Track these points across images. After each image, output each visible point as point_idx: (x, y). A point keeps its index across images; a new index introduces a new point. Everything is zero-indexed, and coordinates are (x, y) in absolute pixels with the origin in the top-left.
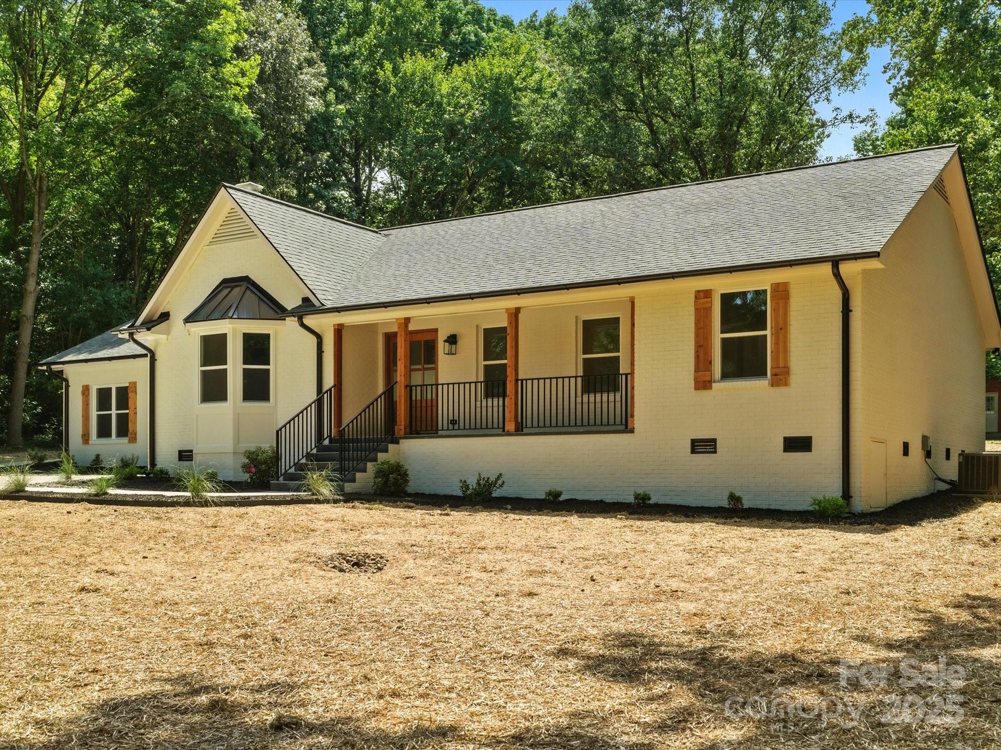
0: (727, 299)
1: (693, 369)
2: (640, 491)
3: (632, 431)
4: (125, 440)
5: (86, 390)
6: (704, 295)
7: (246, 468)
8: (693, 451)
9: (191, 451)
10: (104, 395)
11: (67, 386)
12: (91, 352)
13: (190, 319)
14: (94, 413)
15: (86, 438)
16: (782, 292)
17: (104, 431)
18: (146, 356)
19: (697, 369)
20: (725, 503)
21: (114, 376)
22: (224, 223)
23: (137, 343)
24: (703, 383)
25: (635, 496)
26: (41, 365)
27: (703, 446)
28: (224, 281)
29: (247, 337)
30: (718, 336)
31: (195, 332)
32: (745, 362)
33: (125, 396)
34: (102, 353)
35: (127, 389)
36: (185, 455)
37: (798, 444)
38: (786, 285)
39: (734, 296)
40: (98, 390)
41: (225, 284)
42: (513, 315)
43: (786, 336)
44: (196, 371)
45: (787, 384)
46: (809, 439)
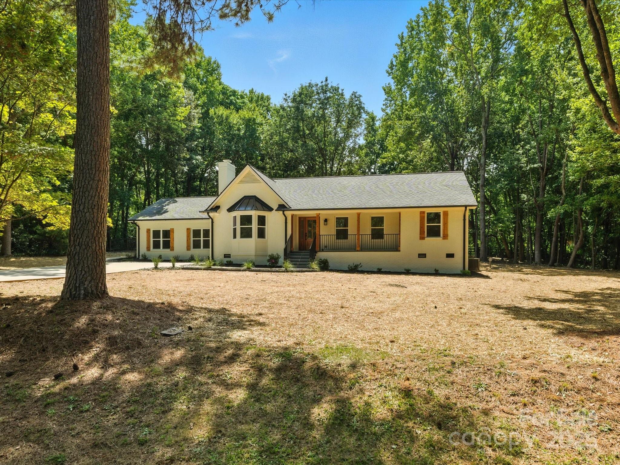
0: (429, 214)
1: (419, 233)
2: (407, 268)
3: (399, 251)
4: (169, 250)
5: (148, 231)
6: (422, 213)
8: (419, 257)
9: (230, 255)
10: (156, 234)
11: (139, 229)
12: (151, 217)
14: (152, 240)
15: (148, 249)
16: (446, 214)
17: (156, 245)
18: (208, 219)
19: (420, 234)
21: (162, 226)
22: (245, 177)
23: (209, 216)
24: (422, 238)
25: (405, 270)
26: (130, 220)
27: (422, 256)
28: (245, 197)
29: (259, 216)
30: (426, 225)
31: (238, 214)
32: (434, 232)
33: (167, 234)
34: (157, 217)
35: (169, 231)
36: (227, 256)
37: (450, 256)
38: (447, 211)
39: (431, 213)
40: (153, 231)
41: (245, 198)
42: (359, 215)
43: (447, 225)
44: (238, 227)
45: (447, 239)
46: (453, 254)
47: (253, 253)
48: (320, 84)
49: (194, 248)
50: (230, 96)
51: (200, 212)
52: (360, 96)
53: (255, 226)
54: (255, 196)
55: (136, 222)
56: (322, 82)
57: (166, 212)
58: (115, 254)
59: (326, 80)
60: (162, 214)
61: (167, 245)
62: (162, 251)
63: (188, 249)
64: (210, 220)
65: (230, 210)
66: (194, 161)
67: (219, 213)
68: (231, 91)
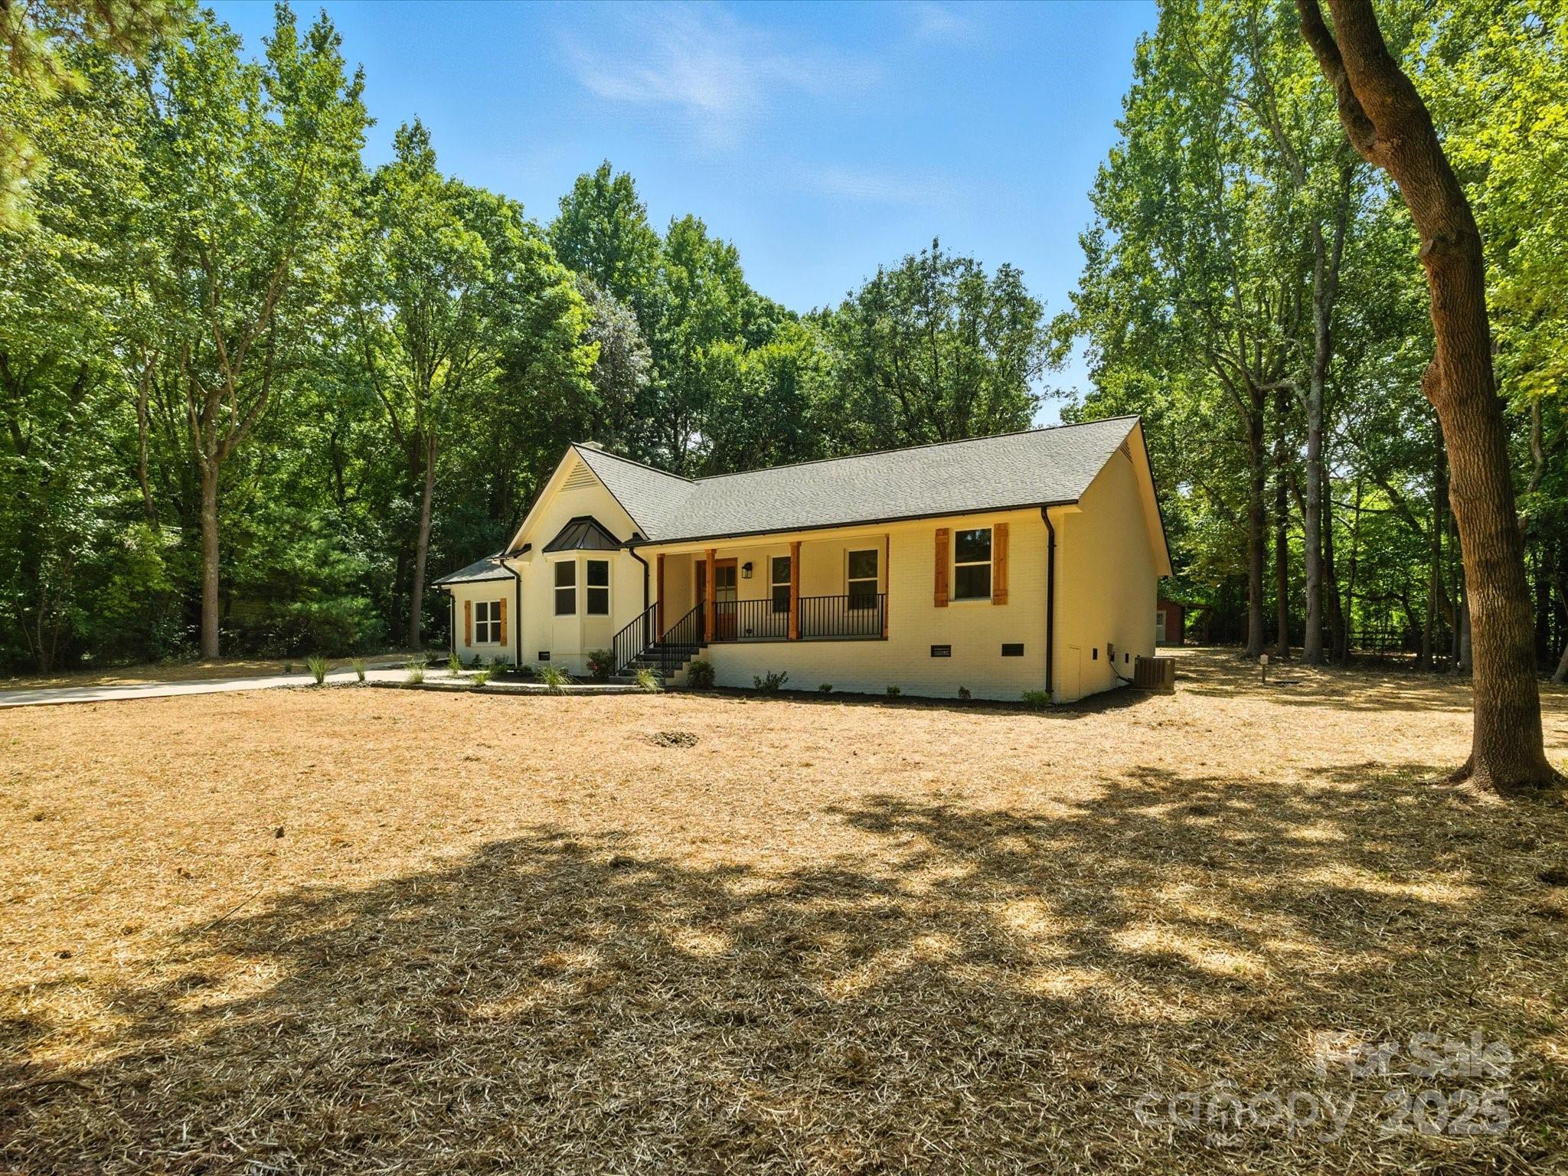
0: (961, 535)
1: (932, 590)
2: (892, 686)
3: (886, 639)
4: (498, 644)
5: (468, 604)
6: (942, 533)
7: (590, 666)
8: (933, 655)
9: (549, 653)
10: (482, 608)
11: (454, 601)
12: (471, 575)
13: (548, 549)
14: (474, 623)
15: (468, 642)
16: (1003, 530)
17: (482, 637)
18: (513, 578)
19: (937, 592)
20: (957, 696)
21: (489, 594)
23: (507, 568)
24: (941, 602)
26: (435, 584)
27: (940, 651)
28: (575, 519)
29: (591, 564)
30: (953, 565)
31: (556, 559)
32: (973, 585)
33: (498, 609)
34: (483, 575)
35: (500, 603)
36: (544, 655)
37: (1013, 650)
38: (1006, 525)
39: (966, 533)
40: (477, 605)
41: (575, 522)
42: (796, 547)
43: (1006, 565)
45: (1005, 603)
46: (1021, 646)
47: (578, 649)
52: (1020, 273)
53: (580, 586)
54: (591, 518)
55: (448, 587)
56: (924, 252)
59: (936, 246)
61: (497, 633)
62: (488, 646)
64: (515, 576)
67: (530, 560)
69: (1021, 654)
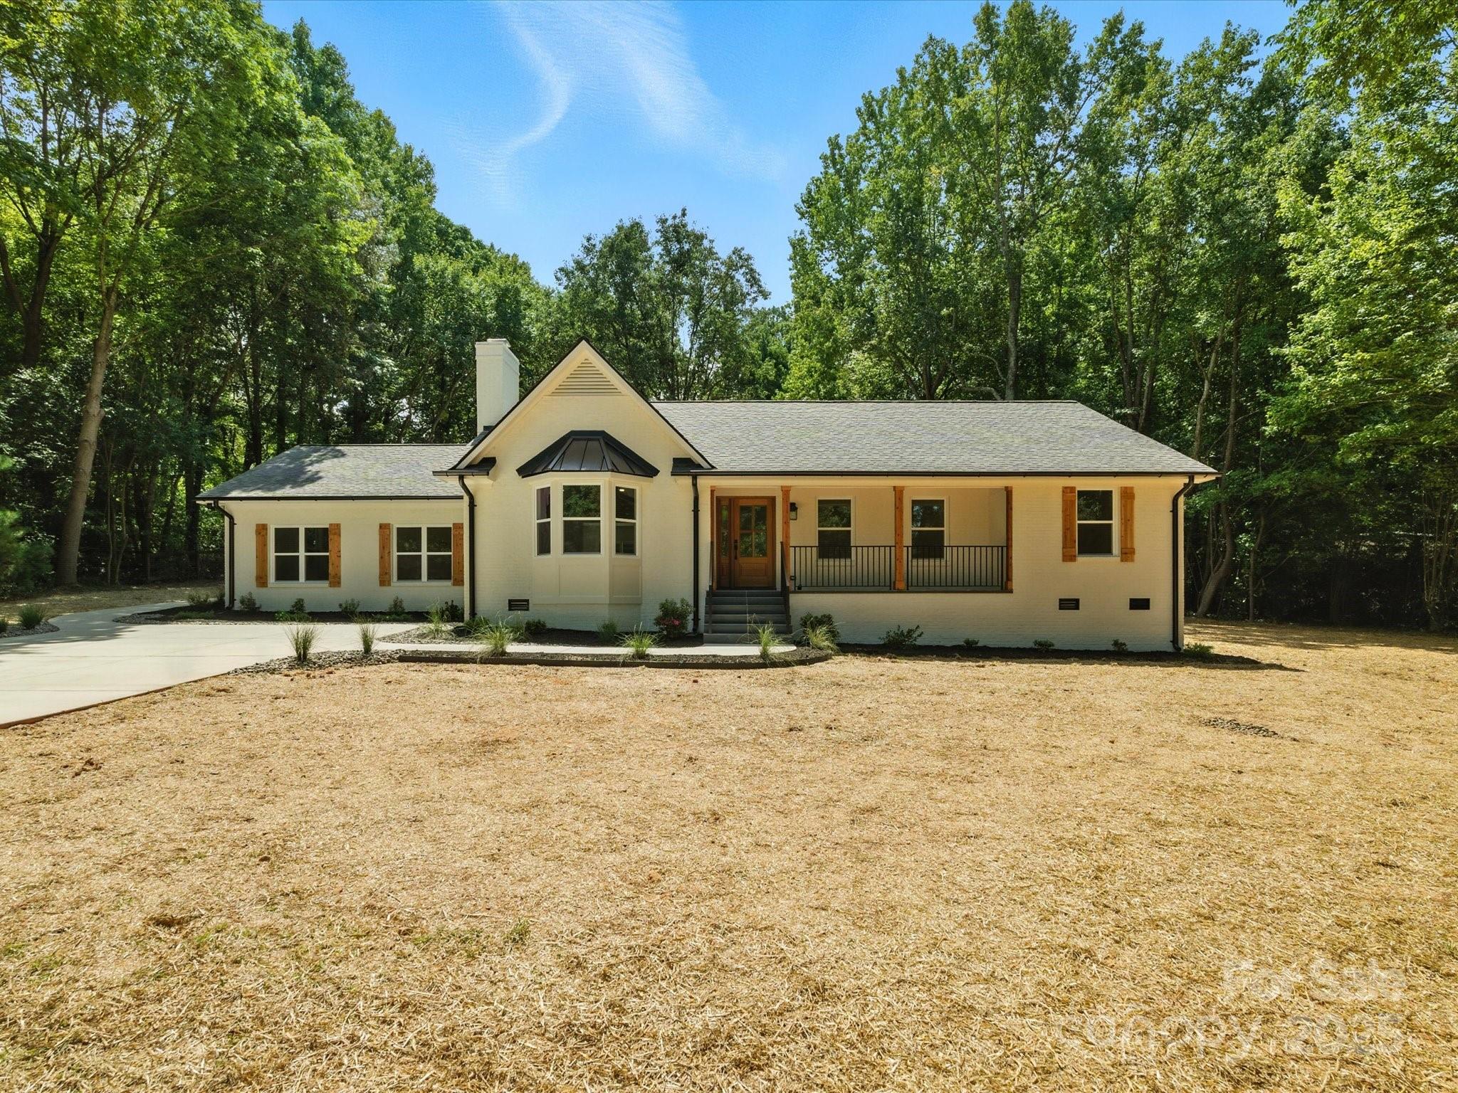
0: (1084, 494)
1: (1062, 545)
2: (1041, 639)
3: (1011, 592)
4: (321, 584)
5: (261, 530)
6: (1067, 490)
8: (1061, 608)
9: (527, 601)
10: (286, 538)
11: (232, 525)
12: (269, 490)
14: (272, 555)
15: (261, 580)
16: (1128, 495)
17: (287, 570)
18: (461, 498)
19: (1064, 547)
21: (303, 517)
22: (573, 376)
23: (464, 486)
24: (1068, 558)
25: (1036, 643)
26: (204, 499)
27: (1070, 604)
28: (573, 433)
29: (619, 491)
30: (1077, 522)
31: (556, 481)
32: (1096, 542)
33: (320, 538)
34: (288, 491)
35: (325, 530)
36: (516, 604)
37: (1140, 604)
38: (1130, 487)
39: (1088, 492)
40: (277, 530)
41: (574, 436)
42: (898, 492)
43: (1132, 526)
44: (557, 521)
45: (1132, 560)
46: (1148, 600)
47: (604, 596)
48: (670, 222)
49: (400, 578)
50: (456, 238)
51: (435, 473)
53: (607, 519)
54: (603, 434)
55: (221, 503)
56: (675, 217)
57: (314, 479)
58: (160, 593)
59: (684, 215)
60: (301, 484)
61: (319, 570)
62: (303, 588)
63: (384, 580)
64: (466, 498)
65: (527, 470)
66: (377, 368)
67: (494, 479)
68: (457, 230)
69: (1148, 608)
